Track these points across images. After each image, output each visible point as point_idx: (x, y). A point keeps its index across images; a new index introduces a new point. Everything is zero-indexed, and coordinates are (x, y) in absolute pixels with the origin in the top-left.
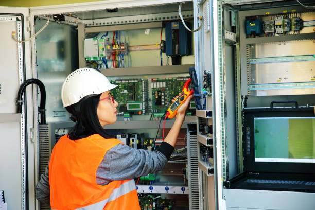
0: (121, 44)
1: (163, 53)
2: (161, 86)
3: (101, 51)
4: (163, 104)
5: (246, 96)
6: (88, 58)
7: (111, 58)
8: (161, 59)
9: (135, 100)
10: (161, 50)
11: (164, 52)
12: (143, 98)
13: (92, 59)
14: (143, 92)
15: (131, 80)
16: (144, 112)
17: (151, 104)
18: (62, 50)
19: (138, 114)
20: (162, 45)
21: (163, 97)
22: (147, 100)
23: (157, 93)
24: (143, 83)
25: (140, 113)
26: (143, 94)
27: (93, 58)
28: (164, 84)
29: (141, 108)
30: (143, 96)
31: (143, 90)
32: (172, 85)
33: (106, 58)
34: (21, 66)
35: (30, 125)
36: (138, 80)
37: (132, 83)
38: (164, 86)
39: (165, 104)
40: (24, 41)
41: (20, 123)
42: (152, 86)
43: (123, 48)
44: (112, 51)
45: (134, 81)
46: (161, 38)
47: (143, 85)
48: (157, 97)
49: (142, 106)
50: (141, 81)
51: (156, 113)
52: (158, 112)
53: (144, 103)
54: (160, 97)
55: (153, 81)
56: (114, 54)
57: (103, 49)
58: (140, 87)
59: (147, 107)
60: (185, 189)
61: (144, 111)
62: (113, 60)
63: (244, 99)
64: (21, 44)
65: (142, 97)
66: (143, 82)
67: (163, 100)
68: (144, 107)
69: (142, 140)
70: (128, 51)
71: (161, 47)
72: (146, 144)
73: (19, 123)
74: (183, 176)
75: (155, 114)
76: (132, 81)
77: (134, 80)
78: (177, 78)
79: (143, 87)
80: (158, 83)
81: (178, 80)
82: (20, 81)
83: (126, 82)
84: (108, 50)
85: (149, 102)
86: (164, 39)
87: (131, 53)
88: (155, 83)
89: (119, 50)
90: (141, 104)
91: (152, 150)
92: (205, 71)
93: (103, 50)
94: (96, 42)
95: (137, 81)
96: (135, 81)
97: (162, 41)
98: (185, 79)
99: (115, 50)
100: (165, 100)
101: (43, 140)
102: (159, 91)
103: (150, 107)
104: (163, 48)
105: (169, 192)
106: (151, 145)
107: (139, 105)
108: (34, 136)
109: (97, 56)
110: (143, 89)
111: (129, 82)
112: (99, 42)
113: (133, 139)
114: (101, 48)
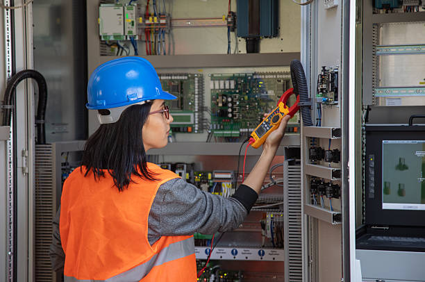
0: (160, 16)
1: (231, 33)
2: (227, 87)
3: (128, 25)
4: (230, 115)
5: (368, 106)
6: (105, 37)
7: (144, 38)
8: (229, 42)
9: (182, 108)
10: (229, 27)
11: (233, 31)
12: (196, 105)
13: (112, 39)
14: (197, 96)
15: (175, 75)
16: (196, 129)
17: (207, 115)
18: (58, 21)
19: (187, 132)
20: (230, 20)
21: (230, 105)
22: (202, 109)
23: (220, 98)
24: (196, 82)
25: (190, 129)
26: (196, 99)
27: (115, 36)
28: (233, 83)
29: (192, 122)
30: (196, 102)
31: (196, 93)
32: (245, 85)
33: (137, 38)
34: (9, 48)
35: (21, 146)
36: (186, 75)
37: (177, 80)
38: (233, 86)
39: (233, 116)
40: (12, 8)
41: (6, 141)
42: (212, 87)
43: (163, 21)
44: (145, 27)
45: (181, 78)
46: (230, 8)
47: (197, 84)
48: (220, 105)
49: (194, 118)
50: (194, 78)
51: (216, 130)
52: (220, 130)
53: (197, 114)
54: (225, 104)
55: (213, 78)
56: (148, 32)
57: (133, 22)
58: (191, 87)
59: (201, 120)
60: (264, 253)
61: (196, 126)
62: (146, 41)
63: (365, 111)
64: (9, 11)
65: (193, 104)
66: (196, 79)
67: (230, 110)
68: (197, 119)
69: (192, 173)
70: (171, 27)
71: (229, 23)
72: (199, 180)
73: (3, 142)
74: (261, 232)
75: (215, 132)
76: (178, 78)
77: (181, 75)
78: (254, 74)
79: (196, 87)
80: (222, 82)
81: (255, 77)
82: (7, 73)
83: (167, 78)
84: (139, 25)
85: (205, 112)
86: (234, 9)
87: (175, 31)
88: (217, 82)
89: (157, 24)
90: (192, 115)
91: (210, 190)
92: (324, 67)
93: (133, 25)
94: (120, 11)
95: (186, 78)
96: (183, 78)
97: (230, 12)
98: (267, 77)
99: (150, 25)
100: (233, 110)
101: (41, 171)
102: (223, 95)
103: (207, 119)
104: (231, 25)
105: (238, 257)
106: (207, 182)
107: (189, 116)
108: (28, 163)
109: (122, 34)
110: (197, 90)
111: (173, 78)
112: (126, 11)
113: (181, 171)
114: (128, 20)
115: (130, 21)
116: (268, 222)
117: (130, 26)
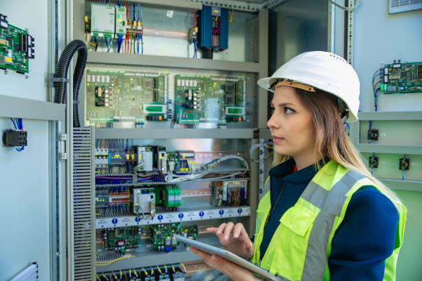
3: (119, 24)
4: (195, 107)
9: (154, 101)
12: (166, 98)
13: (102, 35)
14: (166, 91)
15: (148, 73)
16: (166, 118)
19: (158, 120)
20: (194, 33)
21: (195, 99)
24: (166, 79)
25: (160, 118)
26: (166, 94)
27: (104, 33)
29: (163, 112)
30: (166, 96)
31: (166, 89)
36: (157, 74)
37: (150, 77)
38: (195, 85)
39: (198, 108)
42: (178, 84)
45: (153, 75)
47: (166, 82)
48: (190, 99)
50: (163, 76)
51: (182, 119)
52: (185, 119)
53: (166, 106)
57: (124, 23)
58: (162, 83)
61: (166, 115)
65: (163, 98)
66: (166, 77)
67: (195, 103)
68: (165, 110)
75: (182, 121)
77: (153, 73)
80: (187, 81)
83: (141, 75)
88: (183, 81)
94: (112, 11)
95: (157, 76)
96: (155, 76)
100: (197, 103)
107: (162, 107)
109: (113, 32)
111: (146, 75)
112: (117, 11)
113: (163, 152)
114: (119, 20)
115: (121, 21)
116: (225, 189)
117: (121, 25)
